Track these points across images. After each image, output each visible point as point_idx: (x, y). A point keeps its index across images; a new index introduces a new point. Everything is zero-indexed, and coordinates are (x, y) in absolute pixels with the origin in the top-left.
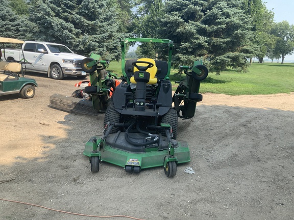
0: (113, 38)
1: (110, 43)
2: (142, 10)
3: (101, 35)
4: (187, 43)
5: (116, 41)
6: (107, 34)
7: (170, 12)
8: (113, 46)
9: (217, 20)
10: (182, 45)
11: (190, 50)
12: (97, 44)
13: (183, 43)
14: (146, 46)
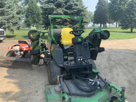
0: (14, 18)
1: (14, 21)
2: (23, 3)
3: (8, 16)
4: (59, 19)
5: (17, 19)
6: (12, 15)
7: (48, 3)
8: (15, 22)
9: (73, 8)
10: (57, 20)
11: (61, 23)
12: (6, 21)
13: (57, 19)
14: (29, 22)
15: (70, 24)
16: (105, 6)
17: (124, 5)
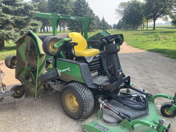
15: (14, 27)
16: (43, 3)
17: (67, 4)
